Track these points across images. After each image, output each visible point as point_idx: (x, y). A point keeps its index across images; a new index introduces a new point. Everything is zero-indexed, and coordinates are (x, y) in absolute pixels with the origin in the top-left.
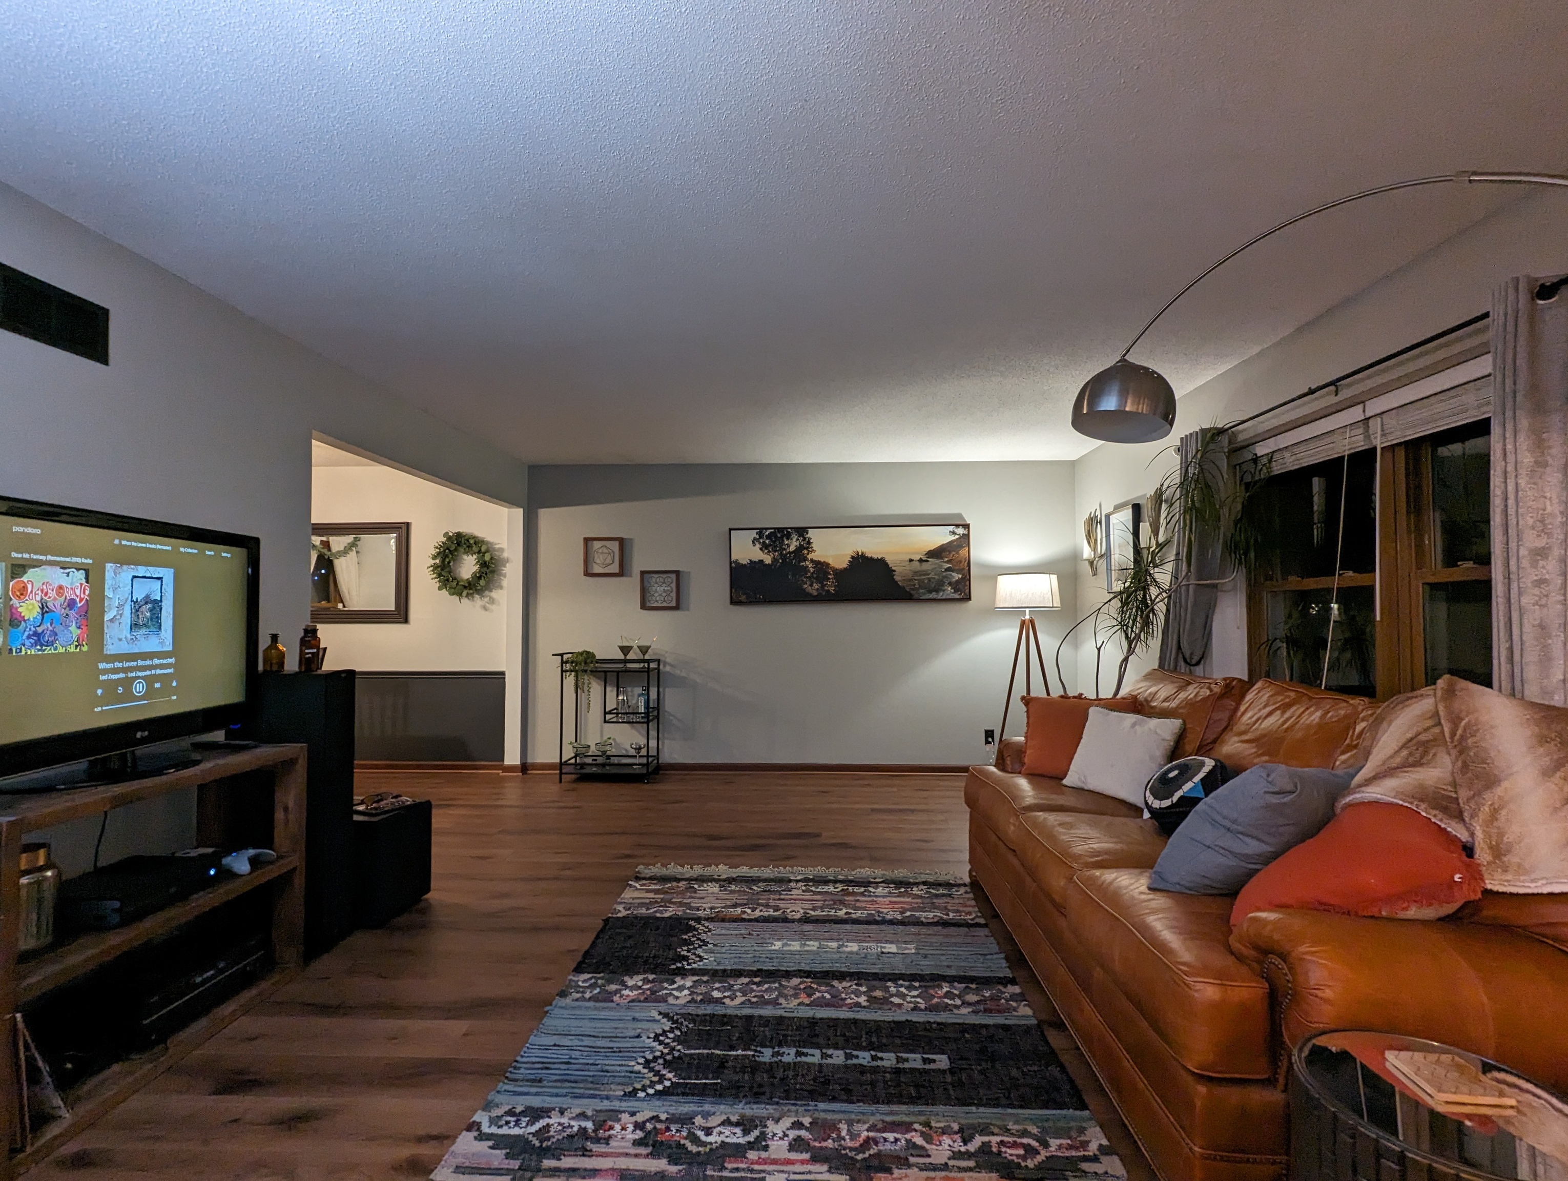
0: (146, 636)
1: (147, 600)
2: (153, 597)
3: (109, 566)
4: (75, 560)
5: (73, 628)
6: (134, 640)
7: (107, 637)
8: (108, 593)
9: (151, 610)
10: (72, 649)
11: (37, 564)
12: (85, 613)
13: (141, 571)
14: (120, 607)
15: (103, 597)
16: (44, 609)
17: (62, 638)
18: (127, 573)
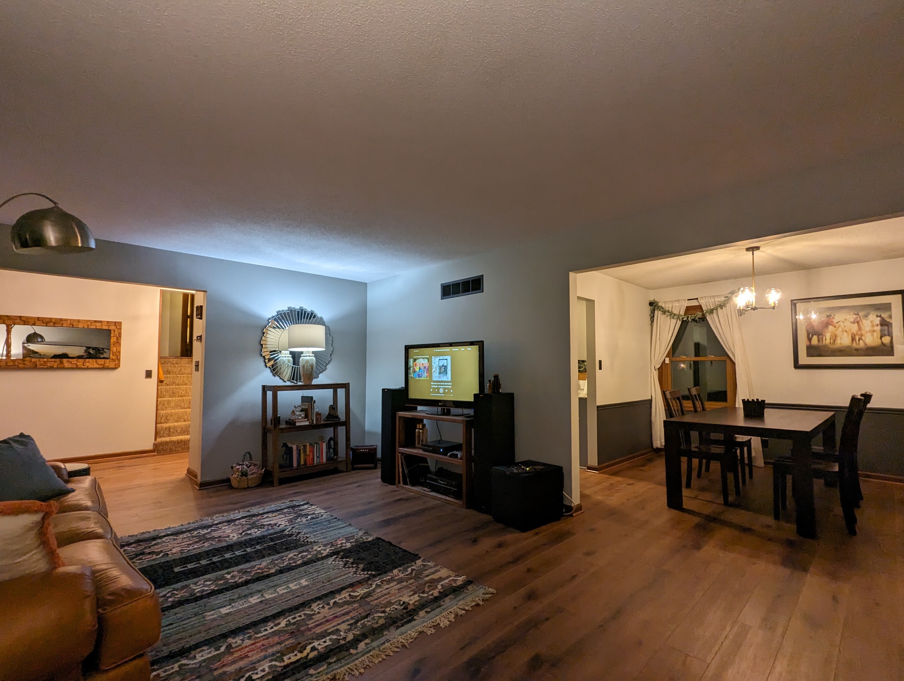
0: (443, 376)
1: (443, 366)
2: (445, 365)
3: (433, 357)
4: (426, 356)
5: (425, 373)
6: (440, 377)
7: (433, 376)
8: (433, 364)
9: (444, 369)
10: (425, 378)
11: (418, 359)
12: (428, 370)
13: (441, 358)
14: (436, 368)
15: (432, 365)
16: (420, 369)
17: (423, 375)
18: (437, 359)
